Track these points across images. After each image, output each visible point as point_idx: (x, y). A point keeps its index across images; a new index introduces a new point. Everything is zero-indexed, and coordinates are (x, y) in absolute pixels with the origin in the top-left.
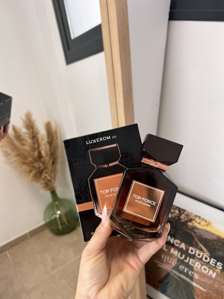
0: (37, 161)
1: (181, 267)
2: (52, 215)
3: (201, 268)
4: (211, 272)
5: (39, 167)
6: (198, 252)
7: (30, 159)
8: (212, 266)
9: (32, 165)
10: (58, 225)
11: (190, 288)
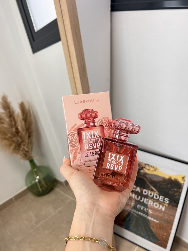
0: (15, 136)
2: (33, 180)
4: (161, 206)
5: (18, 141)
6: (150, 192)
7: (9, 135)
8: (162, 202)
9: (11, 140)
10: (38, 188)
11: (146, 222)
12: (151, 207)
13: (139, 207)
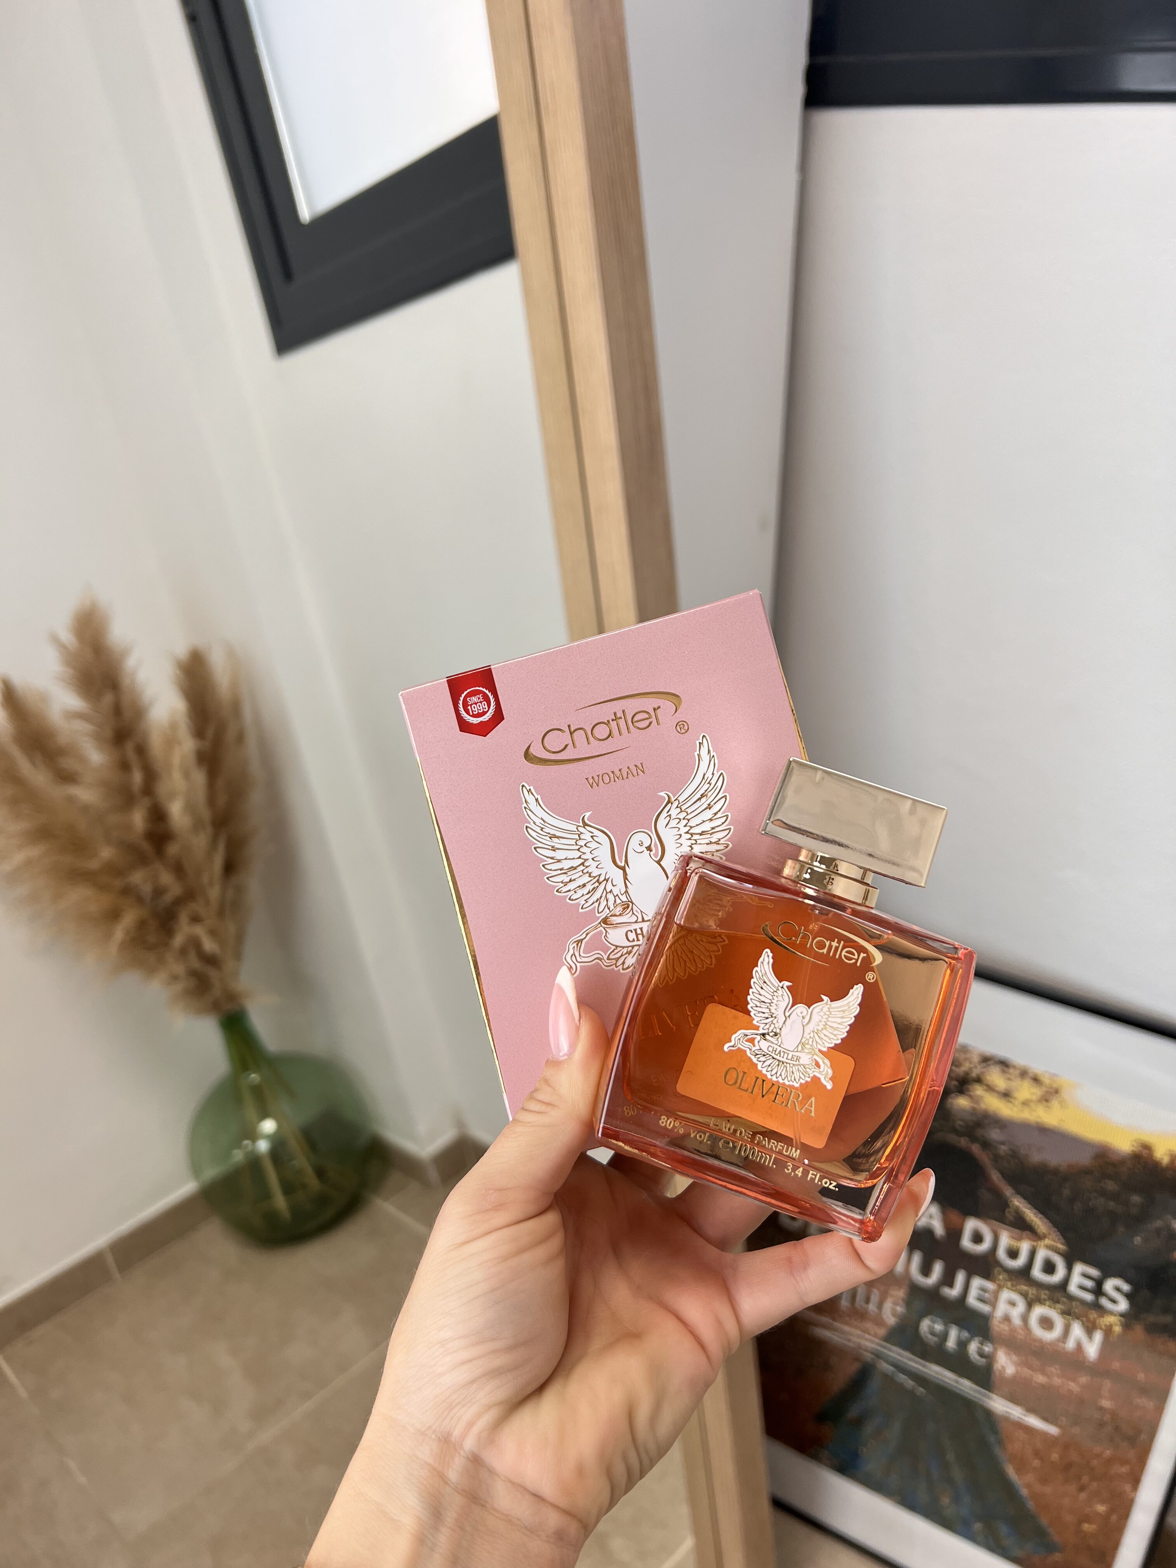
0: (142, 860)
1: (925, 1325)
2: (237, 1144)
3: (1025, 1318)
4: (1077, 1330)
5: (158, 892)
6: (1005, 1240)
7: (106, 853)
8: (1083, 1302)
9: (118, 883)
10: (267, 1195)
11: (977, 1429)
12: (1013, 1330)
13: (933, 1334)
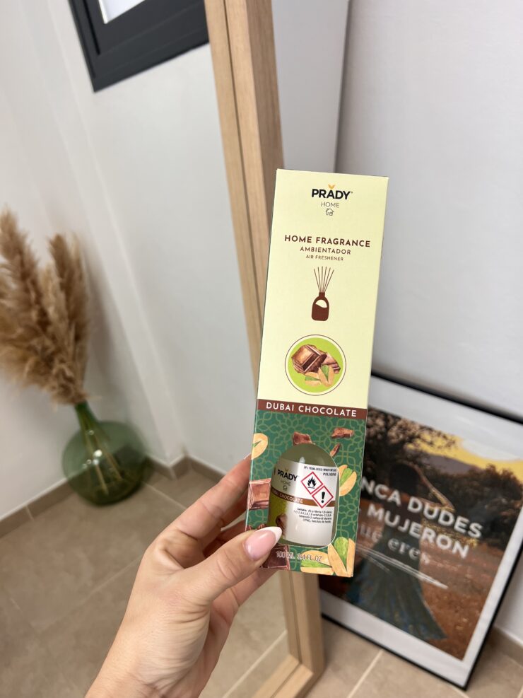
0: (36, 334)
1: (391, 543)
2: (84, 461)
4: (457, 545)
5: (45, 349)
6: (428, 506)
7: (20, 331)
8: (461, 533)
9: (26, 345)
10: (98, 483)
11: (412, 586)
12: (429, 544)
13: (394, 546)
